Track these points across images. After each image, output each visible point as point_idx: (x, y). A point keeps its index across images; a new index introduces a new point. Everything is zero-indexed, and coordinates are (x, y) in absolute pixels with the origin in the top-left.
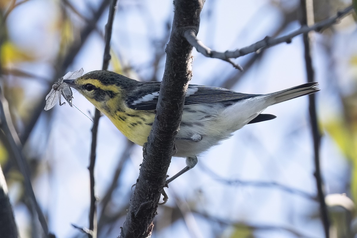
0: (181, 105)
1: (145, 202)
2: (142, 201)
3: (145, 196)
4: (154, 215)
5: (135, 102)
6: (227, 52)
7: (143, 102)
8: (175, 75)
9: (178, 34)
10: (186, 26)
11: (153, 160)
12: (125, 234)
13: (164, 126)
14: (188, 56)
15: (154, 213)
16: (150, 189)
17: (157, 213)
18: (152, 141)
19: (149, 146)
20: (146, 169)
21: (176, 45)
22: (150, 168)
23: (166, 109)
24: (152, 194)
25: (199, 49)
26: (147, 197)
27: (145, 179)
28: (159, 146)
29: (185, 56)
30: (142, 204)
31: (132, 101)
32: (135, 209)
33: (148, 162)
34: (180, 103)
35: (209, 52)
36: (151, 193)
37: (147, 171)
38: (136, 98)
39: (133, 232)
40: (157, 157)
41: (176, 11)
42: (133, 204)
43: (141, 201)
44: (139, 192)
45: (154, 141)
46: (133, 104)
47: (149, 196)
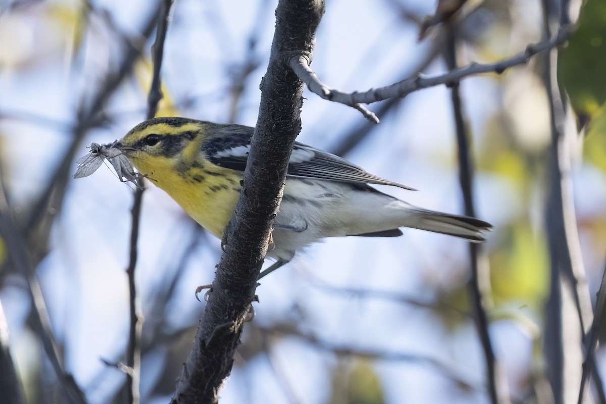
0: (282, 174)
1: (221, 324)
2: (217, 321)
3: (224, 314)
4: (236, 344)
5: (220, 154)
6: (355, 93)
7: (231, 156)
8: (274, 126)
9: (280, 61)
10: (293, 49)
11: (236, 258)
12: (190, 374)
13: (254, 204)
14: (296, 96)
15: (237, 340)
16: (230, 304)
17: (240, 342)
18: (235, 228)
19: (230, 237)
20: (224, 273)
21: (277, 79)
22: (231, 271)
23: (258, 178)
24: (233, 312)
25: (311, 86)
26: (226, 316)
27: (224, 288)
28: (246, 237)
29: (290, 96)
30: (218, 327)
31: (215, 152)
32: (207, 334)
33: (228, 261)
34: (281, 170)
35: (328, 92)
36: (232, 310)
37: (227, 276)
38: (221, 148)
39: (203, 370)
40: (243, 254)
41: (278, 25)
42: (204, 327)
43: (216, 323)
44: (213, 308)
45: (238, 228)
46: (215, 156)
47: (230, 315)
